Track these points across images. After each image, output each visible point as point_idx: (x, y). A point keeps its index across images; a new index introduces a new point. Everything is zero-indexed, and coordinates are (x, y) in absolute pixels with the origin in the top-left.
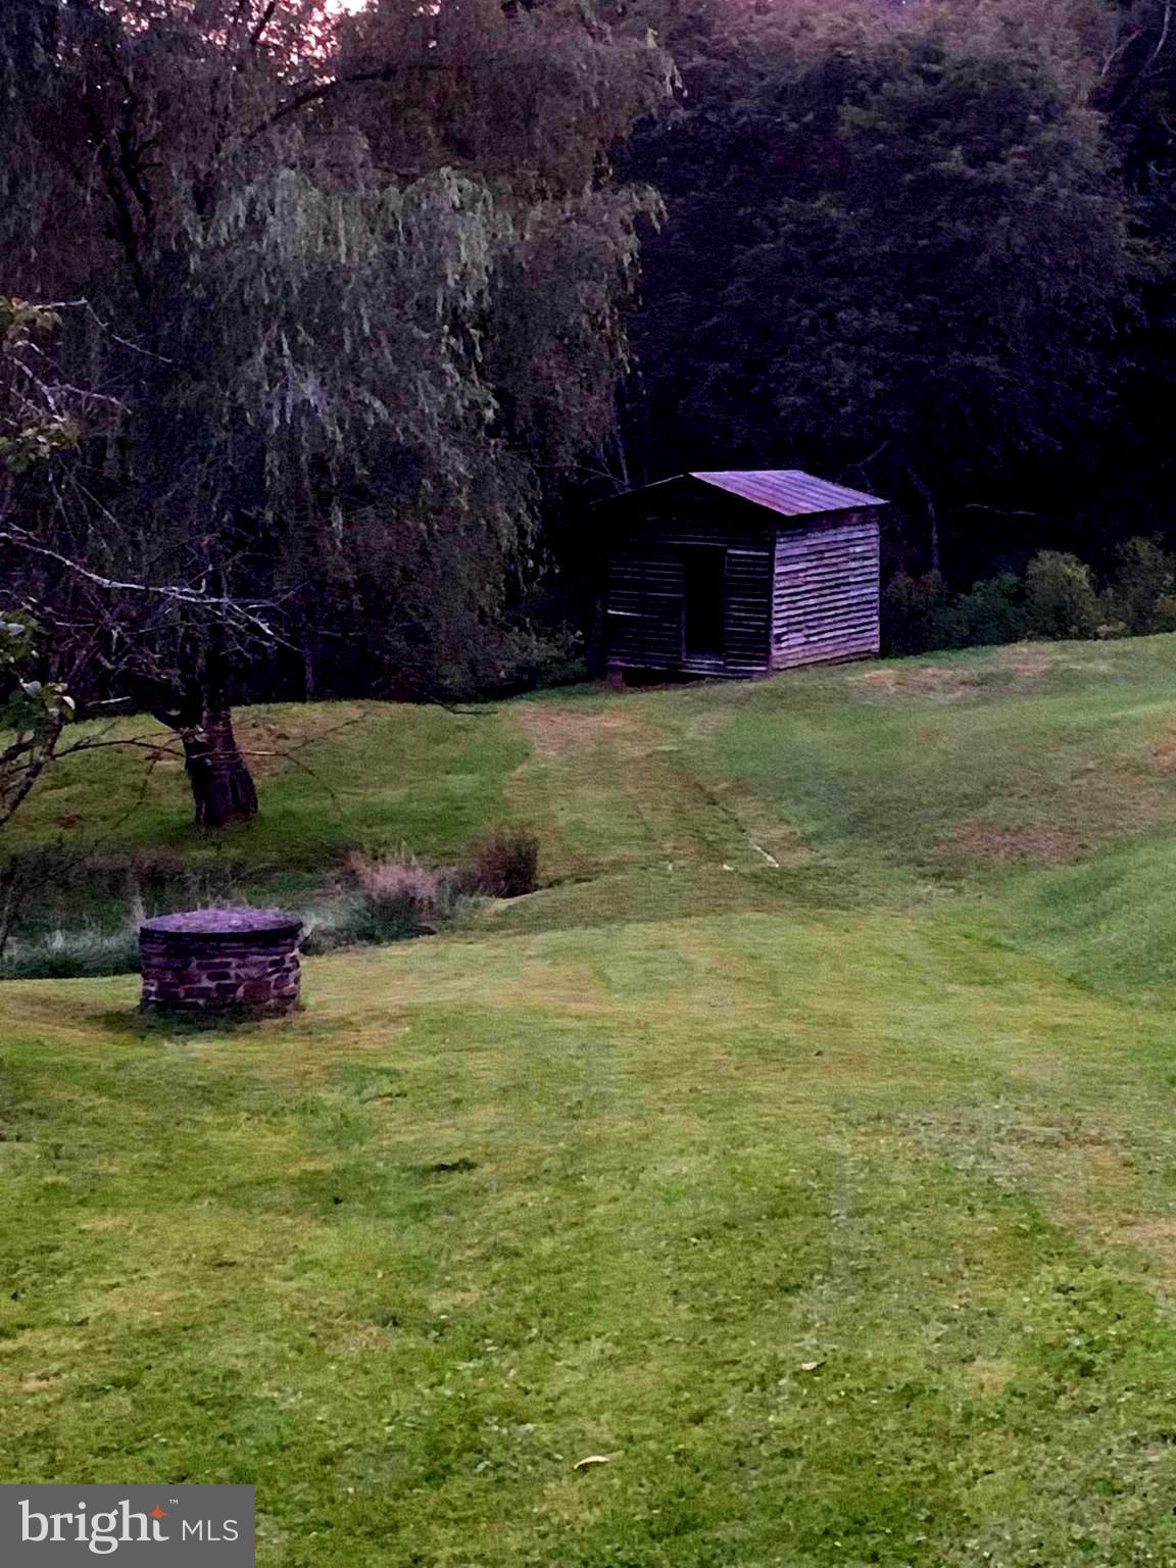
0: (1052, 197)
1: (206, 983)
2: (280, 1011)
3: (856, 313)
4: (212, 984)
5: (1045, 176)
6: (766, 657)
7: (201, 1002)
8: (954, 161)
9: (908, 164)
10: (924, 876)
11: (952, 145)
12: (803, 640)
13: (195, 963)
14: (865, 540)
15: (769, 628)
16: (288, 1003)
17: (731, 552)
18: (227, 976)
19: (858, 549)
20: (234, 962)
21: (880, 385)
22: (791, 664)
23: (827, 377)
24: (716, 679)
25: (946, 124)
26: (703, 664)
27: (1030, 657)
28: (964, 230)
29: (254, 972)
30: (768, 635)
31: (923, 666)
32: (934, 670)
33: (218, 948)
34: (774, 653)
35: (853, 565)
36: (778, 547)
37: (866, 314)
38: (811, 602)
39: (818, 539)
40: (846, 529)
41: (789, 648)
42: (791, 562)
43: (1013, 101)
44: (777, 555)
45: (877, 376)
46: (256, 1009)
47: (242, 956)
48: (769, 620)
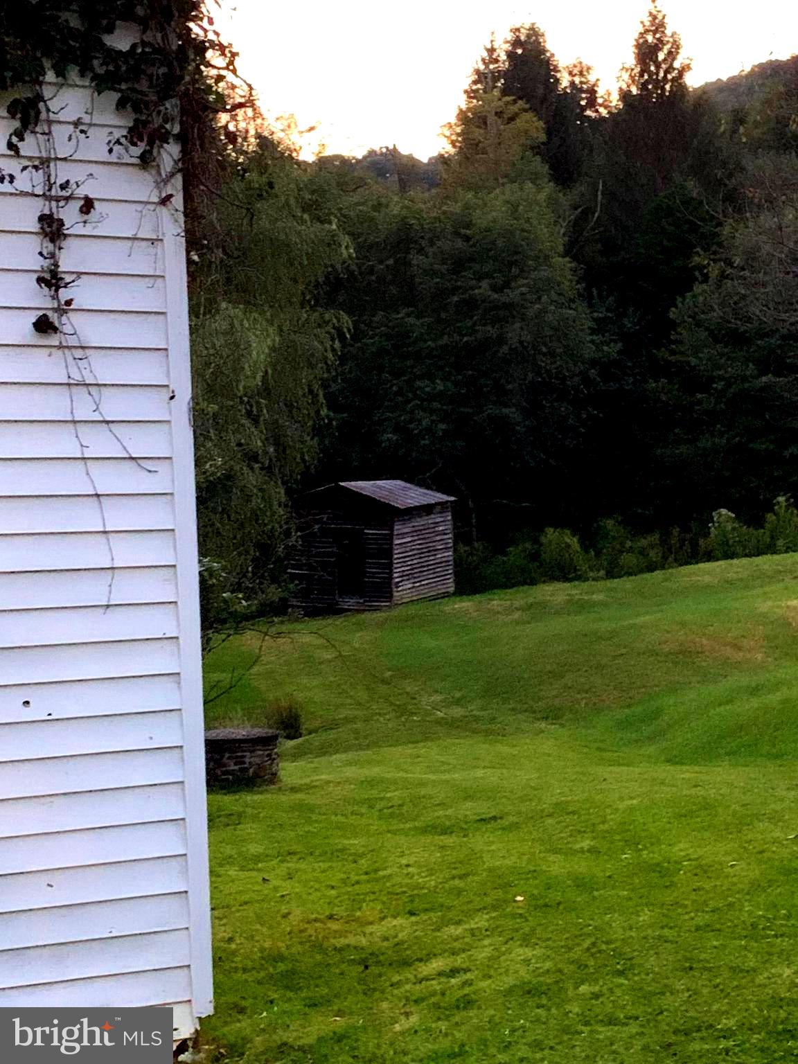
0: (544, 311)
1: (233, 767)
2: (272, 782)
3: (427, 382)
4: (236, 768)
5: (540, 298)
6: (390, 597)
7: (231, 777)
8: (484, 289)
9: (454, 290)
10: (538, 719)
11: (480, 279)
12: (410, 586)
13: (227, 755)
14: (444, 523)
15: (391, 578)
16: (273, 778)
17: (366, 531)
18: (244, 763)
19: (441, 528)
20: (248, 754)
21: (443, 426)
22: (404, 601)
23: (411, 422)
24: (358, 611)
25: (477, 267)
26: (350, 602)
27: (555, 593)
28: (491, 331)
29: (258, 760)
30: (390, 584)
31: (490, 600)
32: (497, 601)
33: (239, 747)
34: (395, 594)
35: (438, 538)
36: (396, 527)
37: (433, 383)
38: (415, 562)
39: (419, 522)
40: (433, 516)
41: (404, 590)
42: (404, 538)
43: (517, 253)
44: (396, 533)
45: (441, 421)
46: (259, 780)
47: (252, 752)
48: (391, 573)
